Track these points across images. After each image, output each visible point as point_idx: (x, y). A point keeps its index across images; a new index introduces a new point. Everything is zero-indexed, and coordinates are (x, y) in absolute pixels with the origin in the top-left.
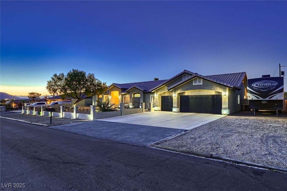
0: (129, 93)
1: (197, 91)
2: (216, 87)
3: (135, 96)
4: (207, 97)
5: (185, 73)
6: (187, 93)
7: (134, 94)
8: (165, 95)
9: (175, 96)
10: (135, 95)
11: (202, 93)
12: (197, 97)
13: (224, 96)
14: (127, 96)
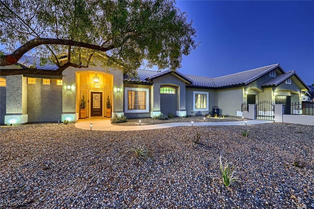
14: (138, 89)
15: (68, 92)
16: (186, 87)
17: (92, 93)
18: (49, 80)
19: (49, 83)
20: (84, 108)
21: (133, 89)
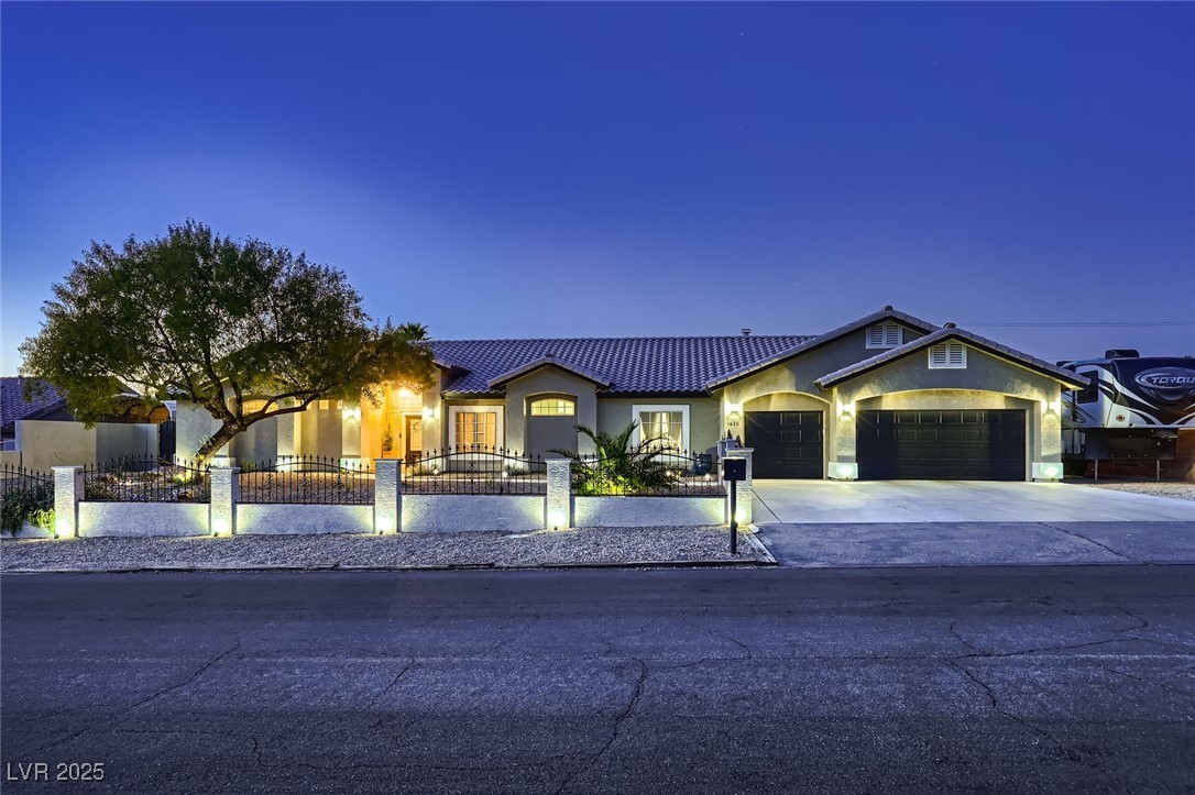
0: (497, 393)
1: (931, 393)
2: (1018, 382)
3: (535, 412)
4: (970, 417)
5: (888, 321)
6: (894, 401)
7: (530, 400)
8: (771, 410)
9: (844, 413)
10: (534, 405)
11: (955, 401)
12: (928, 419)
13: (1047, 416)
14: (477, 409)
15: (352, 421)
16: (598, 397)
17: (407, 417)
18: (327, 402)
19: (327, 408)
20: (389, 449)
21: (467, 408)
